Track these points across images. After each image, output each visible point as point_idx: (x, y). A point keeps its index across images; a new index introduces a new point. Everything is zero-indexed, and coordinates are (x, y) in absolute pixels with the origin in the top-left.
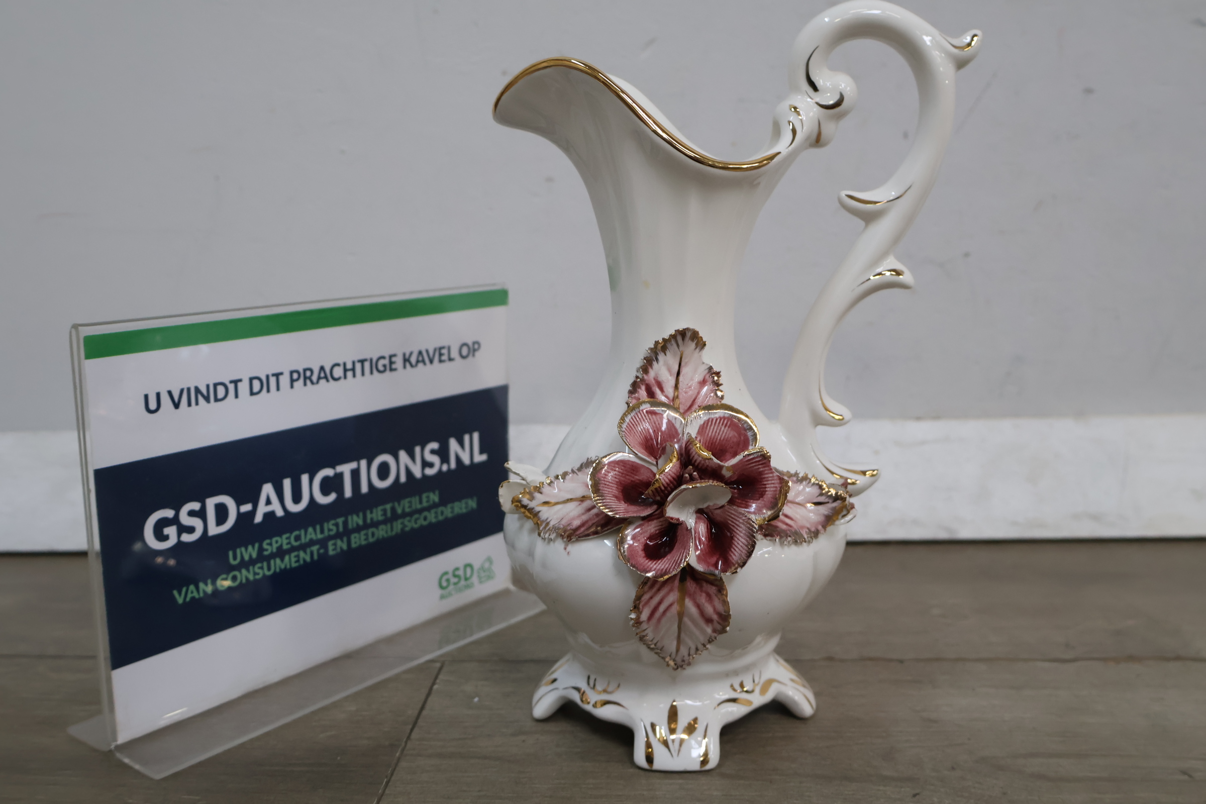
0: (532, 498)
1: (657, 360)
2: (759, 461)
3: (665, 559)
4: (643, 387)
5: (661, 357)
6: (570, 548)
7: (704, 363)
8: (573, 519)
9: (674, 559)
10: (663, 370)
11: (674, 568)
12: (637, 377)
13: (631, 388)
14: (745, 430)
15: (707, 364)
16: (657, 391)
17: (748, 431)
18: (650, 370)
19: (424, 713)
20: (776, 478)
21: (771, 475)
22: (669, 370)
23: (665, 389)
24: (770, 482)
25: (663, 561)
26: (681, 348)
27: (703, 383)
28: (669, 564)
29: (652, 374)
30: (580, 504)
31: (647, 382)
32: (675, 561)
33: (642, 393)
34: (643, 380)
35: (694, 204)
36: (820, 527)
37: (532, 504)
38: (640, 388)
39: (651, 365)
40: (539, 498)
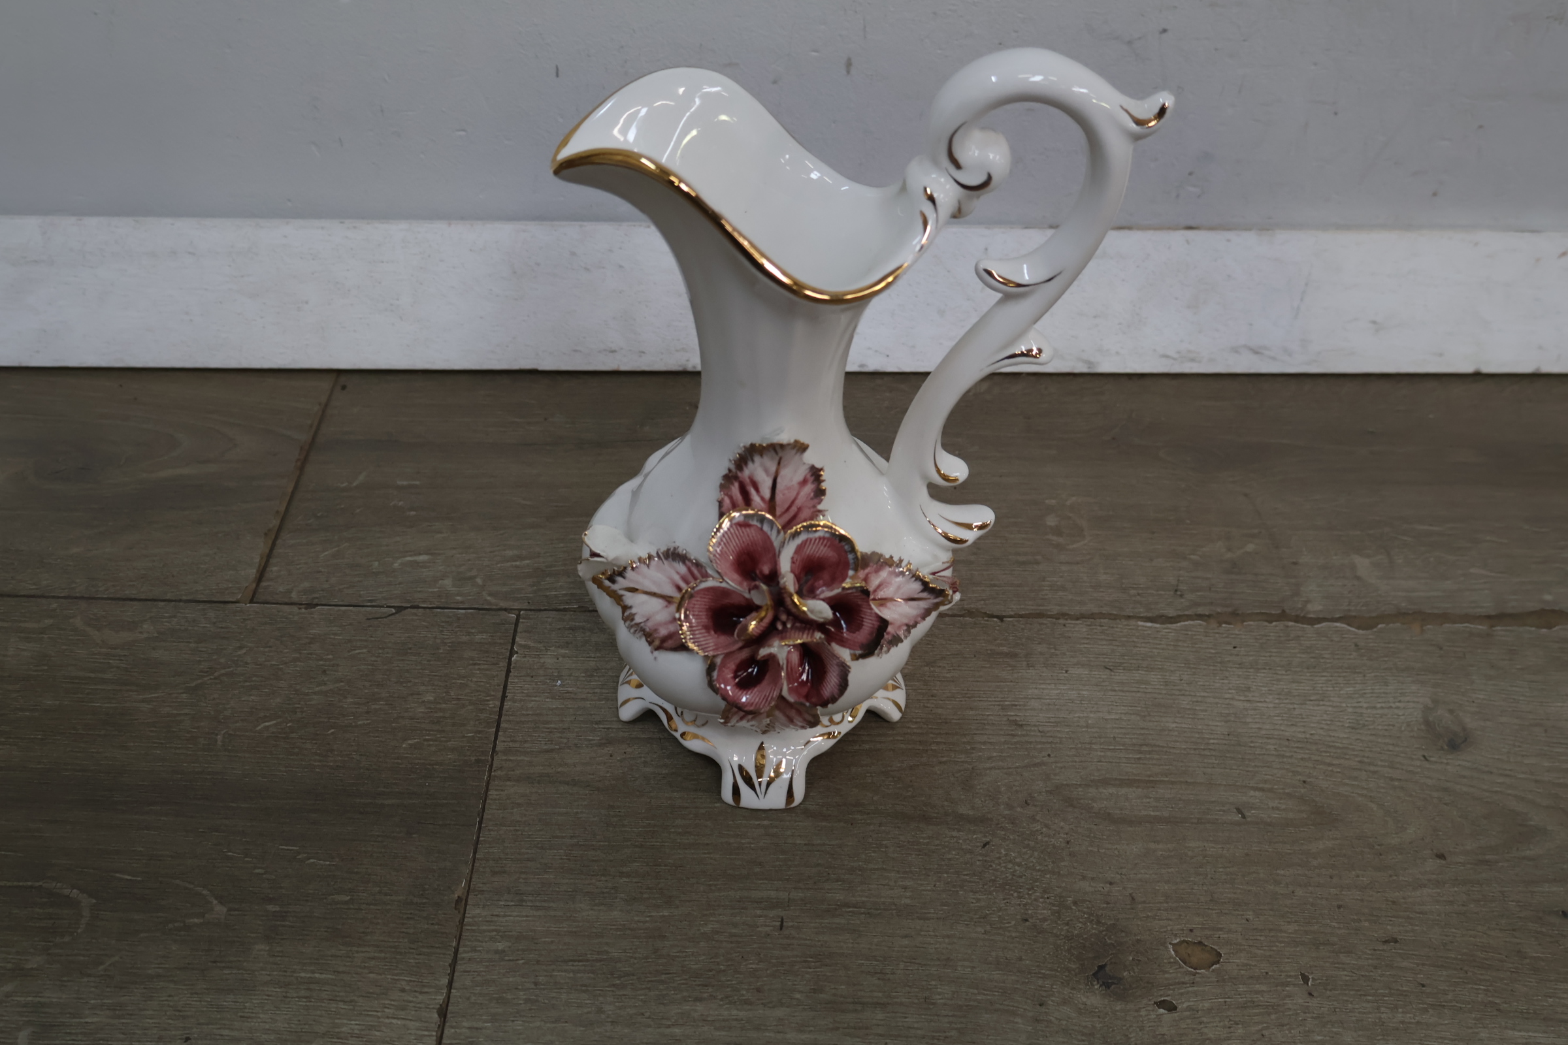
0: (613, 581)
1: (753, 461)
2: (858, 596)
3: (756, 689)
4: (736, 485)
5: (757, 458)
6: (656, 653)
7: (804, 464)
8: (660, 624)
9: (764, 694)
10: (760, 471)
11: (764, 705)
12: (730, 470)
13: (723, 482)
14: (846, 552)
15: (808, 464)
16: (753, 491)
17: (848, 553)
18: (745, 468)
19: (507, 705)
20: (874, 615)
21: (869, 611)
22: (766, 471)
23: (761, 490)
24: (867, 617)
25: (754, 692)
26: (780, 454)
27: (804, 482)
28: (760, 699)
29: (746, 472)
30: (666, 606)
31: (741, 479)
32: (765, 696)
33: (735, 489)
34: (736, 478)
35: (800, 328)
36: (920, 619)
37: (615, 587)
38: (733, 484)
39: (746, 464)
40: (621, 583)
